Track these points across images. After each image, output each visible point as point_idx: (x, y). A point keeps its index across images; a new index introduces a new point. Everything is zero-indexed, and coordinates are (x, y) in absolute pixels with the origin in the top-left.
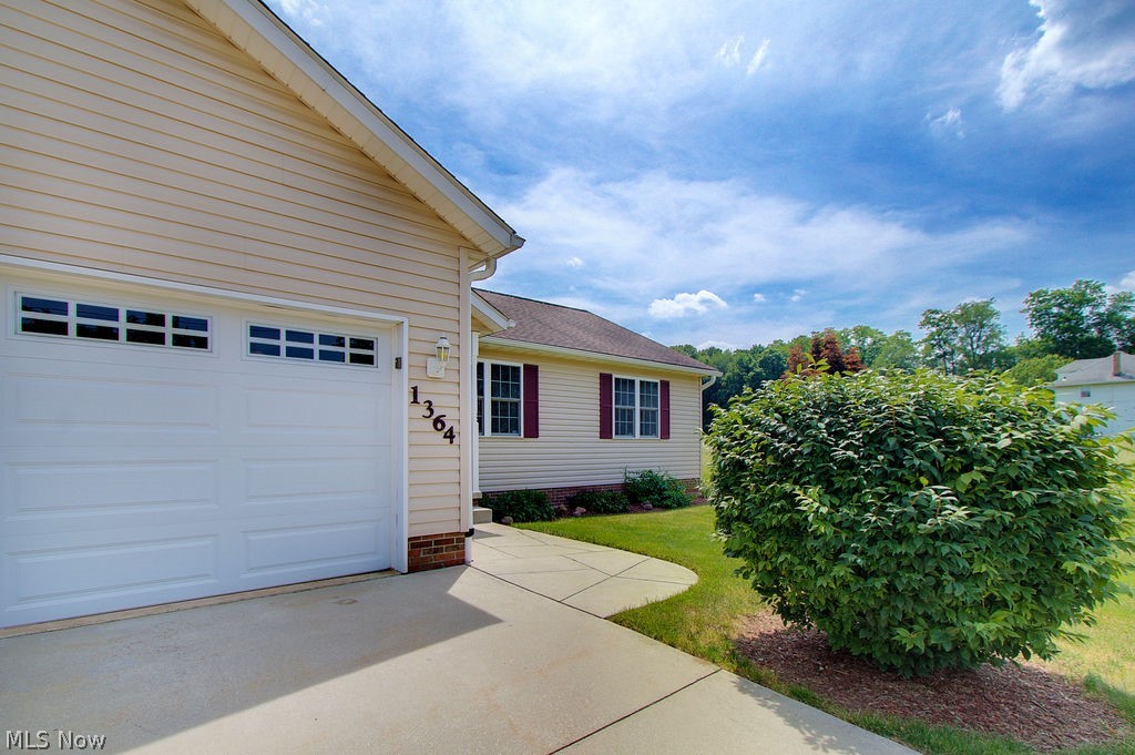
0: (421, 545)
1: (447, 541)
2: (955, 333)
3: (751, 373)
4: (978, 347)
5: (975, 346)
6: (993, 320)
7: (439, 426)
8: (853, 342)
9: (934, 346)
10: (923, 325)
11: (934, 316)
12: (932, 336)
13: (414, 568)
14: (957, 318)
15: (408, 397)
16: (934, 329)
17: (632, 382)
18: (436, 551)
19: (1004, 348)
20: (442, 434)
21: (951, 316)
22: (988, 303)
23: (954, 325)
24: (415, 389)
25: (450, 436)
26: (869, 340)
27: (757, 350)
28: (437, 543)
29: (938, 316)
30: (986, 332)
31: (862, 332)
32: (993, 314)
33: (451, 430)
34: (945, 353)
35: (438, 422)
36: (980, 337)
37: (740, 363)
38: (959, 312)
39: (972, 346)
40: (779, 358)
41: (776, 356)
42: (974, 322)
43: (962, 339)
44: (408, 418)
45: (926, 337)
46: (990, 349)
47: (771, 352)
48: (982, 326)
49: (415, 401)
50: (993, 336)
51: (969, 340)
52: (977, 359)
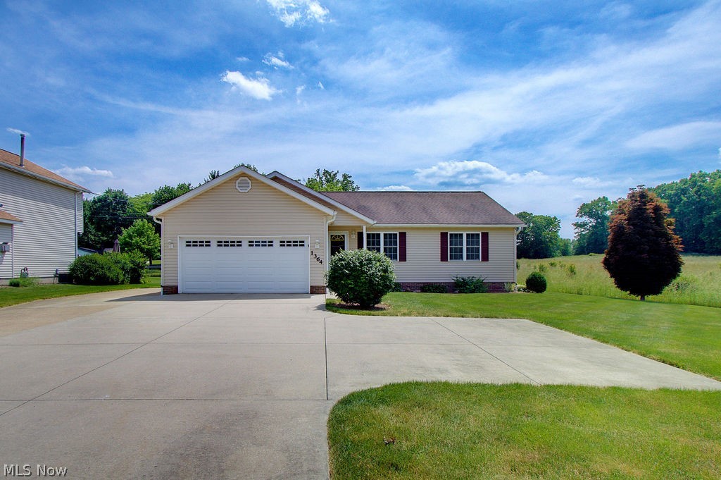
0: (314, 288)
1: (321, 288)
13: (313, 292)
15: (310, 253)
17: (461, 235)
18: (318, 290)
20: (319, 262)
24: (312, 251)
35: (318, 259)
44: (310, 258)
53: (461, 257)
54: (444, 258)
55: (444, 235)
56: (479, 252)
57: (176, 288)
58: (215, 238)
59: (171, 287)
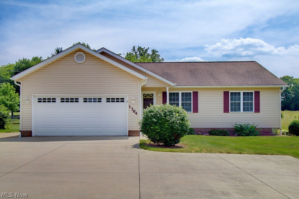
0: (131, 132)
1: (136, 132)
7: (134, 112)
13: (129, 135)
15: (128, 107)
17: (239, 93)
18: (134, 133)
20: (135, 113)
24: (130, 106)
25: (136, 113)
28: (134, 132)
33: (136, 112)
35: (134, 111)
44: (128, 111)
49: (130, 108)
53: (239, 110)
54: (226, 110)
55: (226, 94)
56: (252, 106)
57: (31, 132)
59: (27, 132)
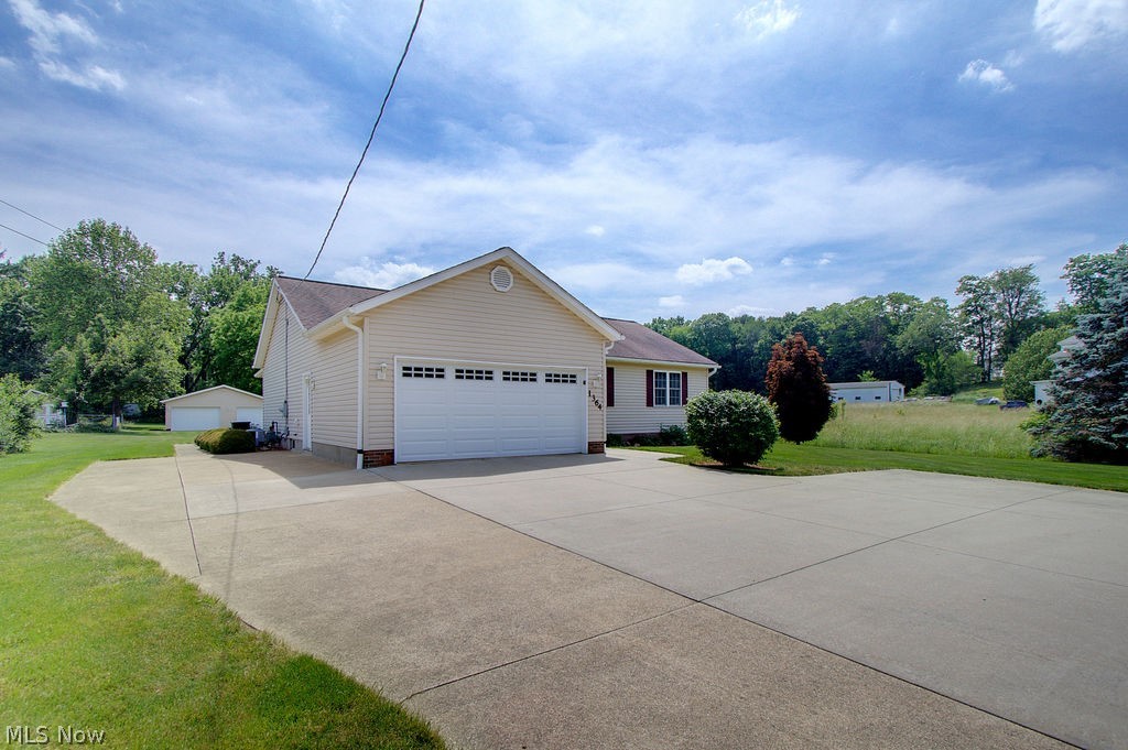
0: (591, 445)
1: (599, 444)
2: (993, 298)
3: (784, 340)
4: (1017, 313)
5: (1013, 312)
6: (1032, 286)
8: (889, 309)
9: (970, 312)
10: (960, 291)
11: (971, 282)
12: (968, 302)
13: (590, 452)
14: (995, 285)
15: (587, 394)
16: (971, 296)
17: (665, 374)
18: (596, 448)
19: (1043, 314)
20: (597, 406)
21: (989, 282)
22: (1028, 268)
23: (992, 292)
24: (590, 391)
25: (600, 407)
26: (905, 307)
27: (790, 317)
28: (596, 445)
29: (975, 283)
30: (1025, 299)
31: (897, 299)
32: (1032, 279)
33: (600, 405)
34: (982, 320)
35: (596, 402)
36: (1018, 303)
37: (773, 330)
38: (997, 278)
39: (1010, 311)
40: (811, 325)
41: (809, 324)
42: (1012, 288)
43: (999, 305)
44: (587, 401)
45: (963, 303)
46: (1029, 315)
47: (804, 320)
48: (1021, 292)
49: (590, 396)
50: (1032, 301)
51: (1007, 307)
52: (1015, 325)
53: (665, 403)
54: (650, 403)
55: (649, 373)
56: (678, 395)
57: (391, 453)
58: (453, 364)
59: (380, 453)
